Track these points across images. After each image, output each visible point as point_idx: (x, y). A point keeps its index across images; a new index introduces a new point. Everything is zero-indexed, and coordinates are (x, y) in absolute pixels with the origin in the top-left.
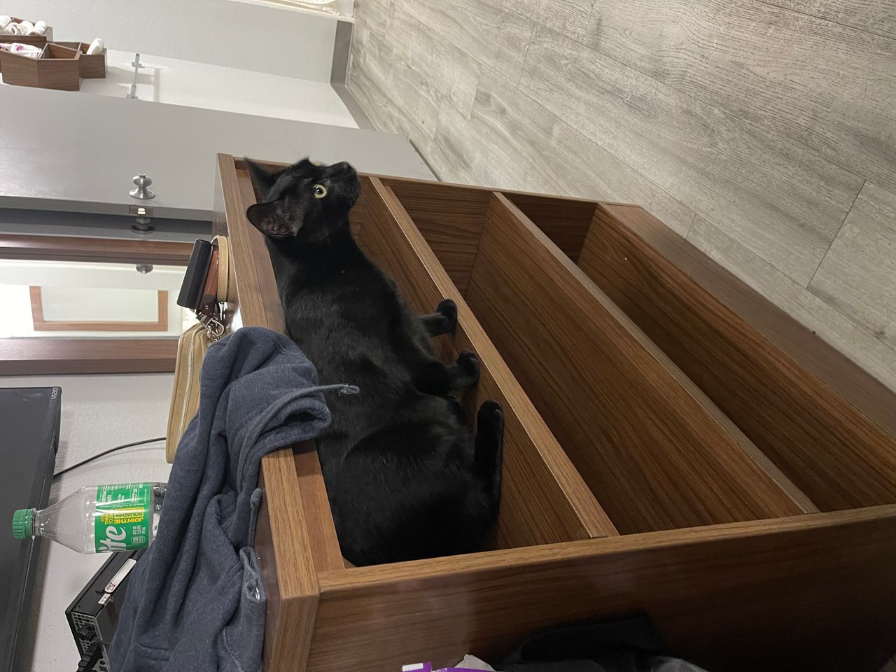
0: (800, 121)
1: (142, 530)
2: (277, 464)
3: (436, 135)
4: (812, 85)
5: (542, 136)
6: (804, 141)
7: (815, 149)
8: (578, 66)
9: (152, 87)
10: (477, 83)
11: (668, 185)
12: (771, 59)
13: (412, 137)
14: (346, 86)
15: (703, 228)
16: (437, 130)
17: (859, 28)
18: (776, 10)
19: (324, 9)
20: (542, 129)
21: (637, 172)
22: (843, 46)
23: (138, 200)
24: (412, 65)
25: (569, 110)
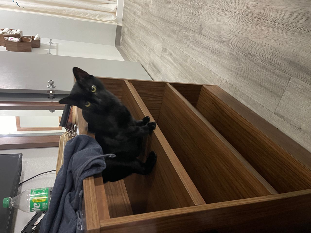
0: (268, 56)
1: (45, 204)
2: (88, 182)
3: (149, 62)
4: (272, 44)
5: (184, 63)
6: (270, 63)
7: (274, 66)
8: (195, 39)
9: (56, 50)
10: (162, 45)
11: (226, 78)
12: (258, 36)
13: (142, 63)
14: (120, 46)
15: (238, 93)
16: (150, 61)
17: (286, 25)
18: (259, 20)
19: (112, 22)
20: (184, 60)
21: (215, 74)
22: (281, 31)
23: (50, 89)
24: (141, 39)
25: (192, 54)
